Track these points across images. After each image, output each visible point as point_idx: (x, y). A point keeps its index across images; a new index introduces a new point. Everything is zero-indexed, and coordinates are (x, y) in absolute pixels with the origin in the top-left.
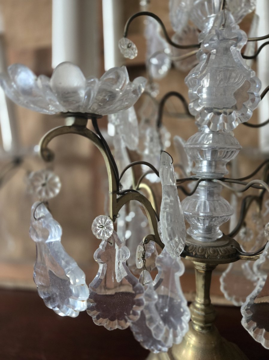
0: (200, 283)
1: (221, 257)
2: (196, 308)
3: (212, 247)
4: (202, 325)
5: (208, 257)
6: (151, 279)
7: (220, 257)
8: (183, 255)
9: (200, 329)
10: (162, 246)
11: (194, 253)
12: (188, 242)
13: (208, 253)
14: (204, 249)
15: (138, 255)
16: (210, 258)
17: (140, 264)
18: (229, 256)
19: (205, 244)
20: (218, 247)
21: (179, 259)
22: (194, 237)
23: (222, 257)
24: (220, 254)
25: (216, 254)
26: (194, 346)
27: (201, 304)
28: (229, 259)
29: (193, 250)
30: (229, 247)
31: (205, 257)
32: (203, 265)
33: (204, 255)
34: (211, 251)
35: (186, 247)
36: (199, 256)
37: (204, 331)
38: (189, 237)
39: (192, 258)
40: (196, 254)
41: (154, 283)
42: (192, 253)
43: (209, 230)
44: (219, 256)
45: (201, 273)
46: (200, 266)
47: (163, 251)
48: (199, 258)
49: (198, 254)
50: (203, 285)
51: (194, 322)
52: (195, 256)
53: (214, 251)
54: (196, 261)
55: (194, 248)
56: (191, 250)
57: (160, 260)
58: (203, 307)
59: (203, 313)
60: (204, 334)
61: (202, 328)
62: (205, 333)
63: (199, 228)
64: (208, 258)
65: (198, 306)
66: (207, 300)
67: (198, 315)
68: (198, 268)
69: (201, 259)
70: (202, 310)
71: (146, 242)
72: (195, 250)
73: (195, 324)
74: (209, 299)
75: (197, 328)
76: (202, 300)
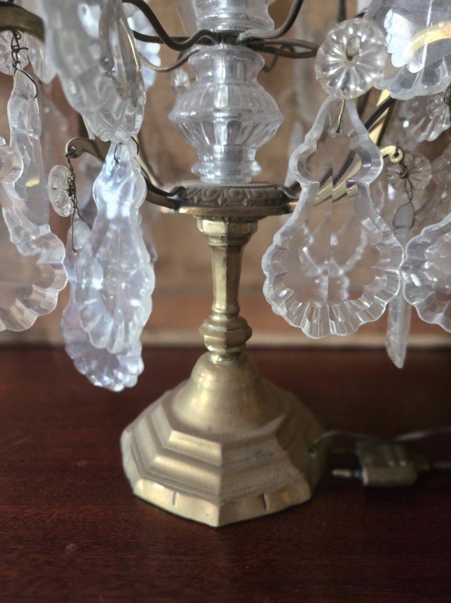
1: (250, 204)
2: (213, 323)
3: (235, 188)
4: (222, 350)
5: (222, 203)
7: (248, 202)
8: (175, 206)
9: (220, 360)
11: (196, 199)
13: (223, 195)
14: (217, 191)
16: (227, 205)
18: (266, 202)
23: (253, 203)
24: (247, 197)
25: (240, 197)
26: (209, 390)
27: (221, 314)
28: (267, 207)
29: (195, 193)
31: (217, 205)
33: (215, 200)
34: (230, 193)
35: (182, 191)
36: (206, 204)
37: (227, 363)
39: (192, 209)
40: (199, 200)
42: (192, 199)
44: (245, 200)
46: (215, 238)
48: (206, 206)
49: (204, 199)
50: (223, 276)
52: (198, 204)
53: (237, 193)
55: (197, 190)
56: (190, 193)
58: (224, 319)
59: (224, 329)
60: (226, 367)
61: (223, 356)
62: (228, 365)
64: (224, 205)
65: (217, 318)
66: (232, 306)
67: (214, 333)
69: (210, 208)
70: (221, 324)
72: (199, 193)
73: (211, 353)
74: (237, 304)
75: (215, 359)
76: (224, 307)
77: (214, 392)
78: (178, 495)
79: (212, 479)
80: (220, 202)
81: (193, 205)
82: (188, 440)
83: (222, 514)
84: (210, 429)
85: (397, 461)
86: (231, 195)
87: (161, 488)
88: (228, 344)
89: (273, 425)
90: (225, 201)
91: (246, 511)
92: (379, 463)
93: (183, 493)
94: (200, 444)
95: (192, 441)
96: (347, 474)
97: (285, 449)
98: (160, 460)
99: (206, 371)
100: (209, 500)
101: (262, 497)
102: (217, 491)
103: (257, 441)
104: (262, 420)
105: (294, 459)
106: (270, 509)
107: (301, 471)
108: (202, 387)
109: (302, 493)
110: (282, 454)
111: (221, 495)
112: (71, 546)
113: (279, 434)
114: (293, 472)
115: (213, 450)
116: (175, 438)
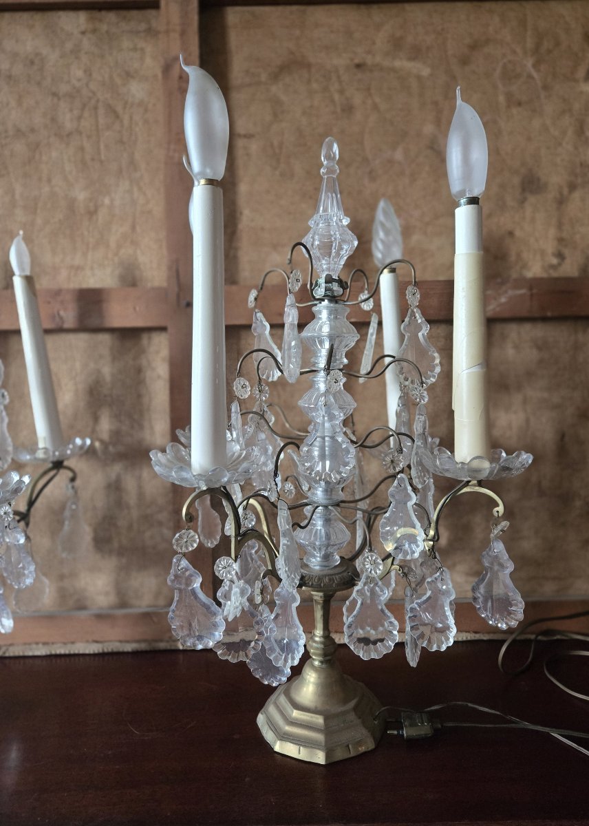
0: (319, 614)
2: (315, 642)
3: (329, 575)
4: (321, 659)
6: (270, 613)
7: (336, 585)
8: (300, 586)
10: (280, 580)
11: (310, 583)
12: (304, 571)
13: (323, 581)
14: (320, 578)
15: (258, 591)
16: (326, 587)
17: (258, 599)
18: (344, 584)
19: (322, 573)
20: (335, 574)
21: (295, 591)
22: (311, 565)
23: (338, 585)
24: (335, 582)
26: (314, 683)
27: (320, 637)
29: (310, 580)
30: (345, 574)
31: (321, 587)
32: (321, 594)
33: (320, 585)
34: (327, 580)
35: (302, 578)
36: (316, 586)
37: (324, 666)
38: (306, 566)
39: (309, 589)
40: (312, 584)
41: (272, 616)
42: (308, 583)
43: (327, 557)
44: (334, 584)
45: (319, 603)
46: (318, 596)
47: (281, 585)
49: (314, 583)
50: (321, 616)
51: (314, 657)
52: (312, 586)
53: (330, 580)
54: (313, 591)
55: (311, 578)
56: (307, 580)
57: (278, 594)
58: (322, 639)
59: (322, 646)
60: (323, 669)
61: (321, 662)
63: (317, 556)
64: (324, 587)
65: (317, 639)
66: (326, 632)
67: (317, 649)
68: (315, 598)
69: (318, 588)
70: (321, 643)
71: (264, 577)
72: (312, 580)
73: (313, 659)
74: (329, 630)
75: (316, 663)
76: (322, 633)
77: (317, 685)
78: (301, 748)
79: (320, 737)
80: (322, 585)
81: (309, 587)
82: (304, 715)
83: (327, 757)
84: (316, 707)
85: (422, 723)
86: (327, 581)
87: (292, 745)
88: (325, 655)
89: (352, 703)
90: (324, 585)
91: (340, 755)
92: (413, 725)
93: (305, 746)
94: (312, 717)
95: (307, 716)
96: (395, 732)
97: (360, 718)
98: (288, 728)
99: (312, 671)
100: (319, 749)
101: (348, 746)
102: (323, 744)
103: (344, 713)
104: (345, 701)
105: (364, 724)
106: (353, 754)
107: (369, 731)
108: (309, 681)
109: (369, 745)
110: (359, 721)
111: (325, 746)
112: (247, 779)
113: (355, 709)
114: (364, 731)
115: (319, 720)
116: (296, 714)
